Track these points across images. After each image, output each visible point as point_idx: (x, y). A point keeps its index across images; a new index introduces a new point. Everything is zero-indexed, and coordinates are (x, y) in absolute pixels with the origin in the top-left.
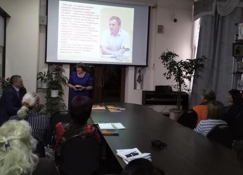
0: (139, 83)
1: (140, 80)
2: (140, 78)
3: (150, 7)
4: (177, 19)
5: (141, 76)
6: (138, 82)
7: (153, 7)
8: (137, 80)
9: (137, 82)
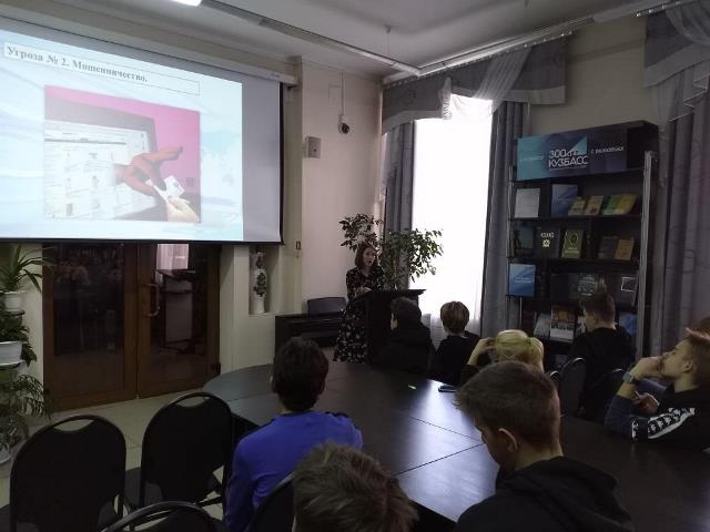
0: (258, 296)
1: (262, 288)
2: (261, 283)
3: (282, 84)
5: (265, 279)
6: (258, 293)
7: (290, 87)
8: (256, 289)
9: (255, 294)
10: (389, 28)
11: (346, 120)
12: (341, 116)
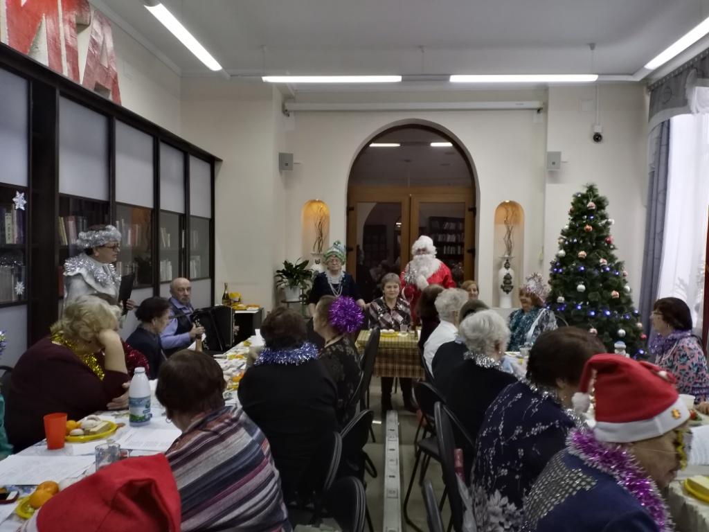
0: (505, 293)
1: (508, 286)
2: (508, 281)
4: (602, 135)
5: (511, 278)
6: (504, 291)
7: (539, 110)
8: (502, 287)
9: (502, 290)
10: (592, 46)
11: (598, 130)
12: (593, 127)
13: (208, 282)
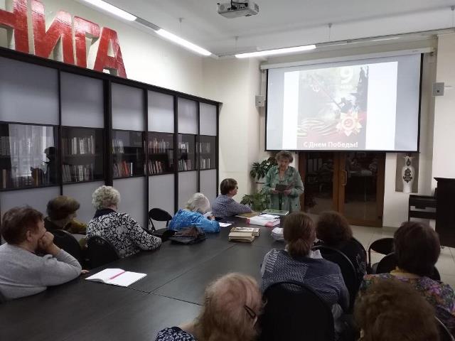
1: (407, 177)
3: (422, 55)
5: (410, 172)
7: (431, 54)
9: (404, 180)
13: (215, 171)
